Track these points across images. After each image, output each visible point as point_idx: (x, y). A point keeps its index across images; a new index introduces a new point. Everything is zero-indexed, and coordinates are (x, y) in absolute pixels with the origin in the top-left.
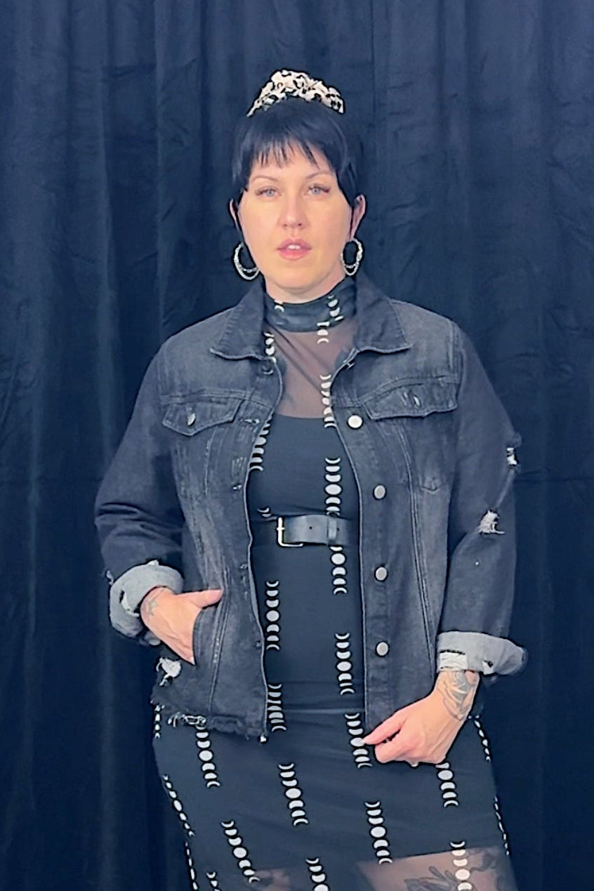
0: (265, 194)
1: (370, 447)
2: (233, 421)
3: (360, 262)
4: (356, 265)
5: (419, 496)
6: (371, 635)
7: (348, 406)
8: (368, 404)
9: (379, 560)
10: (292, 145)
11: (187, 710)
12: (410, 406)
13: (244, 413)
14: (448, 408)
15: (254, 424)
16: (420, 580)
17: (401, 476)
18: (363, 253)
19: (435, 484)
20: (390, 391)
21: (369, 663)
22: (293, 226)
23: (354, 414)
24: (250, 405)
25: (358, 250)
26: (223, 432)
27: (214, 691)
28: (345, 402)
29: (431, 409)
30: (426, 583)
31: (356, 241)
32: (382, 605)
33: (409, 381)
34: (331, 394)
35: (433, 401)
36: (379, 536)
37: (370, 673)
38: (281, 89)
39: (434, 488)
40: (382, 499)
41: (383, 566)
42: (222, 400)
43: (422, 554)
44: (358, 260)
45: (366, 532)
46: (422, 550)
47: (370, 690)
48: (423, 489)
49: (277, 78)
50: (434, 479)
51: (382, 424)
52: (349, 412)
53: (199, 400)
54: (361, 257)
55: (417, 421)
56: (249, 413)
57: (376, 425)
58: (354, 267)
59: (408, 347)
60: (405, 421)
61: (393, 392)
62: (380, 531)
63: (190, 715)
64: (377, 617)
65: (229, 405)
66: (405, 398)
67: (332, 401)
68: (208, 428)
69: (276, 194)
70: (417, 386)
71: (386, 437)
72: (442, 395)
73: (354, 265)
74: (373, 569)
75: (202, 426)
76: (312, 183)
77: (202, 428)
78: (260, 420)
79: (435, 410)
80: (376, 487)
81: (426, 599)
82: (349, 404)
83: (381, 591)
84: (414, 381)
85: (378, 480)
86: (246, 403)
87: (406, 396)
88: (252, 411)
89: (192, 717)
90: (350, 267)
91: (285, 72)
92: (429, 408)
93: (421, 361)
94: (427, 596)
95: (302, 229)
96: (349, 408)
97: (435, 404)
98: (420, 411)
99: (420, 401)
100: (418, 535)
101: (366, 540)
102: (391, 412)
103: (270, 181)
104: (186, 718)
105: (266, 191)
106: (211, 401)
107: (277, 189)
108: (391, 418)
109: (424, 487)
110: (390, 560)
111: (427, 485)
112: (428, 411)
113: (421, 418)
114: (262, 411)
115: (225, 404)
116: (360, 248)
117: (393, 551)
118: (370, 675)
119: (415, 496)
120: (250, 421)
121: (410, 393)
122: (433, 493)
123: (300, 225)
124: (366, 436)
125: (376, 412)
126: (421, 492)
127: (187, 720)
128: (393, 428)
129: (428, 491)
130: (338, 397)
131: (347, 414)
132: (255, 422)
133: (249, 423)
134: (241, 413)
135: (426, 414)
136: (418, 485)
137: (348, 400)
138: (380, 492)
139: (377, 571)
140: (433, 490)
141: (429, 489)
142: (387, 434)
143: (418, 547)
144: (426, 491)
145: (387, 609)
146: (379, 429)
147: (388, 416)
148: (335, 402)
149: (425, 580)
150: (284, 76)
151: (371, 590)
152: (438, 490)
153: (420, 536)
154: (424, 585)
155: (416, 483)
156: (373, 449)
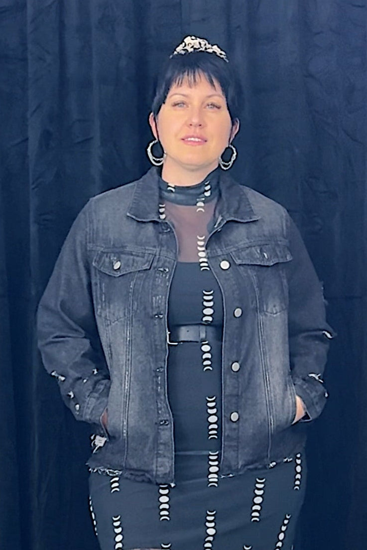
0: (177, 106)
1: (234, 282)
2: (150, 269)
3: (234, 161)
4: (231, 163)
5: (264, 317)
6: (227, 407)
7: (219, 254)
8: (234, 253)
9: (234, 357)
10: (200, 74)
11: (109, 466)
12: (261, 258)
13: (157, 264)
14: (287, 259)
15: (165, 272)
16: (264, 373)
17: (252, 303)
18: (237, 156)
19: (276, 310)
20: (247, 248)
21: (226, 426)
22: (195, 126)
23: (223, 260)
24: (160, 259)
25: (233, 153)
26: (142, 276)
27: (127, 453)
28: (217, 252)
29: (276, 261)
30: (268, 375)
31: (232, 147)
32: (235, 388)
33: (259, 243)
34: (206, 249)
35: (277, 256)
36: (236, 342)
37: (226, 432)
38: (190, 46)
39: (275, 312)
40: (239, 317)
41: (237, 362)
42: (140, 254)
43: (266, 355)
44: (233, 160)
45: (227, 339)
46: (266, 353)
47: (226, 443)
48: (266, 313)
49: (188, 40)
50: (275, 306)
51: (242, 268)
52: (220, 259)
53: (123, 253)
54: (235, 158)
55: (265, 268)
56: (160, 264)
57: (238, 267)
58: (229, 165)
59: (258, 219)
60: (256, 267)
61: (250, 248)
62: (237, 339)
63: (110, 469)
64: (231, 395)
65: (146, 258)
66: (258, 253)
67: (207, 253)
68: (131, 273)
69: (185, 106)
70: (265, 246)
71: (244, 276)
72: (282, 252)
73: (230, 163)
74: (230, 363)
75: (126, 271)
76: (210, 101)
77: (127, 272)
78: (169, 269)
79: (277, 262)
80: (236, 309)
81: (268, 386)
82: (220, 253)
83: (234, 378)
84: (263, 243)
85: (237, 304)
86: (157, 257)
87: (259, 251)
88: (162, 262)
89: (111, 470)
90: (226, 164)
91: (193, 38)
92: (273, 260)
93: (266, 229)
94: (269, 384)
95: (201, 129)
96: (220, 256)
97: (278, 257)
98: (268, 262)
99: (268, 256)
100: (263, 343)
101: (227, 343)
102: (249, 261)
103: (182, 97)
104: (107, 471)
105: (178, 104)
106: (132, 255)
107: (186, 102)
108: (248, 265)
109: (267, 312)
110: (242, 358)
111: (269, 310)
112: (273, 262)
113: (268, 266)
114: (169, 262)
115: (143, 257)
116: (235, 151)
117: (243, 352)
118: (226, 434)
119: (261, 317)
120: (162, 269)
121: (261, 250)
122: (275, 316)
123: (200, 125)
124: (231, 275)
125: (239, 259)
126: (266, 315)
127: (108, 473)
128: (249, 271)
129: (271, 315)
130: (211, 250)
131: (219, 260)
132: (165, 270)
133: (161, 271)
134: (155, 264)
135: (272, 264)
136: (263, 311)
137: (219, 250)
138: (238, 313)
139: (233, 365)
140: (274, 314)
141: (271, 313)
142: (245, 275)
143: (263, 351)
144: (269, 315)
145: (238, 390)
146: (240, 271)
147: (247, 263)
148: (209, 254)
149: (268, 373)
150: (192, 39)
151: (228, 377)
152: (279, 314)
153: (265, 344)
154: (267, 376)
155: (262, 309)
156: (236, 284)
